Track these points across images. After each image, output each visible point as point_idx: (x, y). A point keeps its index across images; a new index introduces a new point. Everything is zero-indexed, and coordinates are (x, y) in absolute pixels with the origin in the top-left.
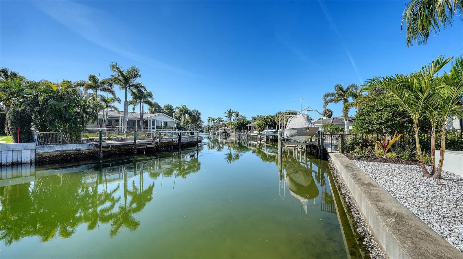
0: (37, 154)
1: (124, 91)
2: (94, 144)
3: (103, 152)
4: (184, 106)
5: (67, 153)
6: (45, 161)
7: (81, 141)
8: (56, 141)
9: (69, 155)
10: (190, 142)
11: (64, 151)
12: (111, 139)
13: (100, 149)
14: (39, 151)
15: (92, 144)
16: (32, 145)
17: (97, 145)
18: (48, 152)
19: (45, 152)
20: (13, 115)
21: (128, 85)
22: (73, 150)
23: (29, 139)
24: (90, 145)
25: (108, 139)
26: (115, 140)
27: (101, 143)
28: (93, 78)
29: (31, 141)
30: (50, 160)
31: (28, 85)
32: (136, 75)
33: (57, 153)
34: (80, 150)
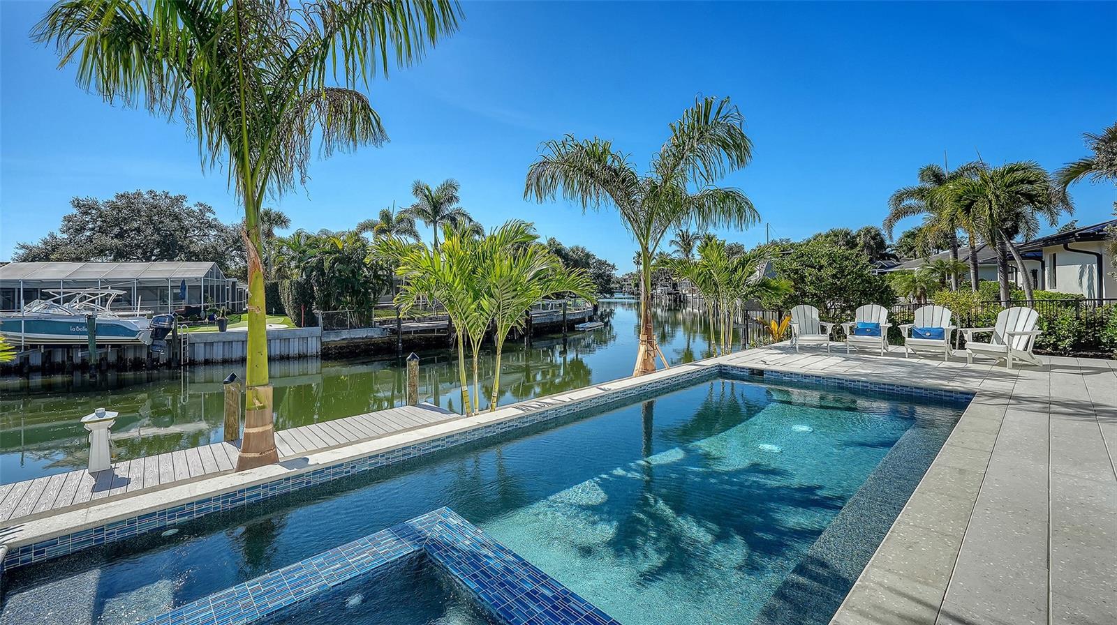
0: (322, 344)
1: (431, 227)
2: (390, 329)
3: (403, 341)
4: (551, 239)
5: (356, 343)
6: (331, 353)
7: (372, 323)
8: (342, 324)
9: (358, 346)
10: (557, 322)
11: (352, 339)
12: (413, 319)
13: (399, 337)
14: (324, 339)
15: (386, 329)
16: (318, 330)
17: (394, 330)
18: (334, 341)
19: (332, 341)
20: (296, 289)
21: (438, 218)
22: (363, 338)
23: (311, 321)
24: (384, 329)
25: (409, 319)
26: (419, 321)
27: (399, 326)
28: (386, 216)
29: (314, 324)
30: (337, 353)
31: (308, 242)
32: (451, 199)
33: (344, 342)
34: (372, 338)
